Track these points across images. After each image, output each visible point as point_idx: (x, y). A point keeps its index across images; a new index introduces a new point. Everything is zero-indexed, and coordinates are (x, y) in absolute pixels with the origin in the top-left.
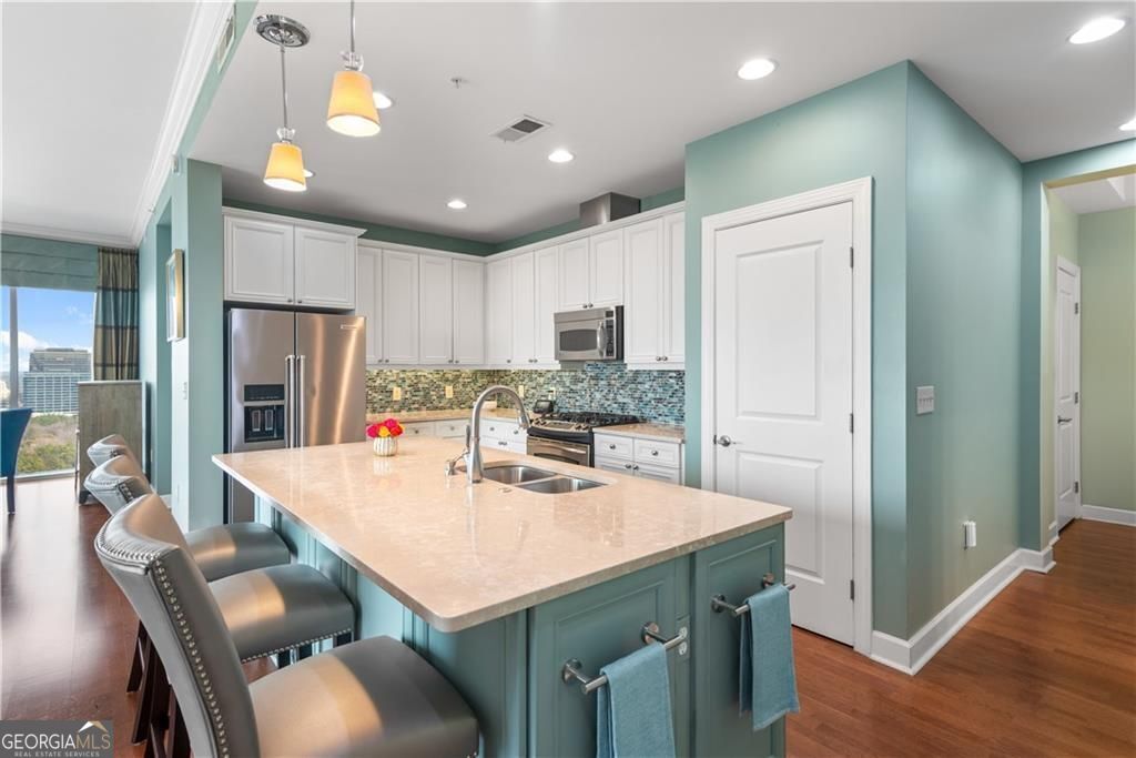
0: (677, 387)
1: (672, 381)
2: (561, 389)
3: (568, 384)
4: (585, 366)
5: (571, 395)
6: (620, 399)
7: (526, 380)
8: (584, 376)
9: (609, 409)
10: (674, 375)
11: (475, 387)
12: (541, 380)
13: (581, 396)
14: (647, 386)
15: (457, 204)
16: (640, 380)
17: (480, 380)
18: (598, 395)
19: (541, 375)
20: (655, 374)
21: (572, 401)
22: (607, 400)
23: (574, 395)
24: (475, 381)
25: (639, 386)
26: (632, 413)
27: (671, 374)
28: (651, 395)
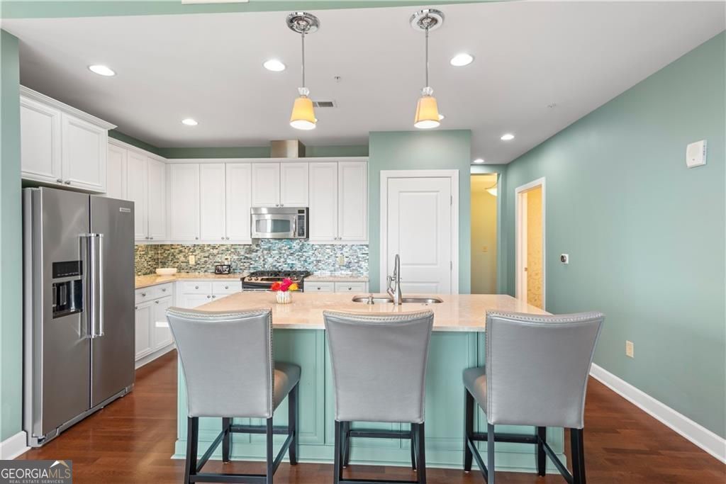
0: (331, 254)
1: (328, 250)
2: (236, 257)
3: (242, 253)
4: (260, 241)
5: (245, 261)
6: (289, 261)
7: (197, 252)
8: (258, 248)
9: (280, 268)
10: (330, 247)
11: (147, 258)
12: (215, 251)
13: (256, 261)
14: (310, 253)
15: (190, 122)
16: (305, 250)
17: (150, 252)
18: (270, 260)
19: (214, 248)
20: (317, 246)
21: (246, 265)
22: (278, 262)
23: (250, 261)
24: (147, 254)
25: (304, 254)
26: (298, 270)
27: (328, 247)
28: (312, 259)
